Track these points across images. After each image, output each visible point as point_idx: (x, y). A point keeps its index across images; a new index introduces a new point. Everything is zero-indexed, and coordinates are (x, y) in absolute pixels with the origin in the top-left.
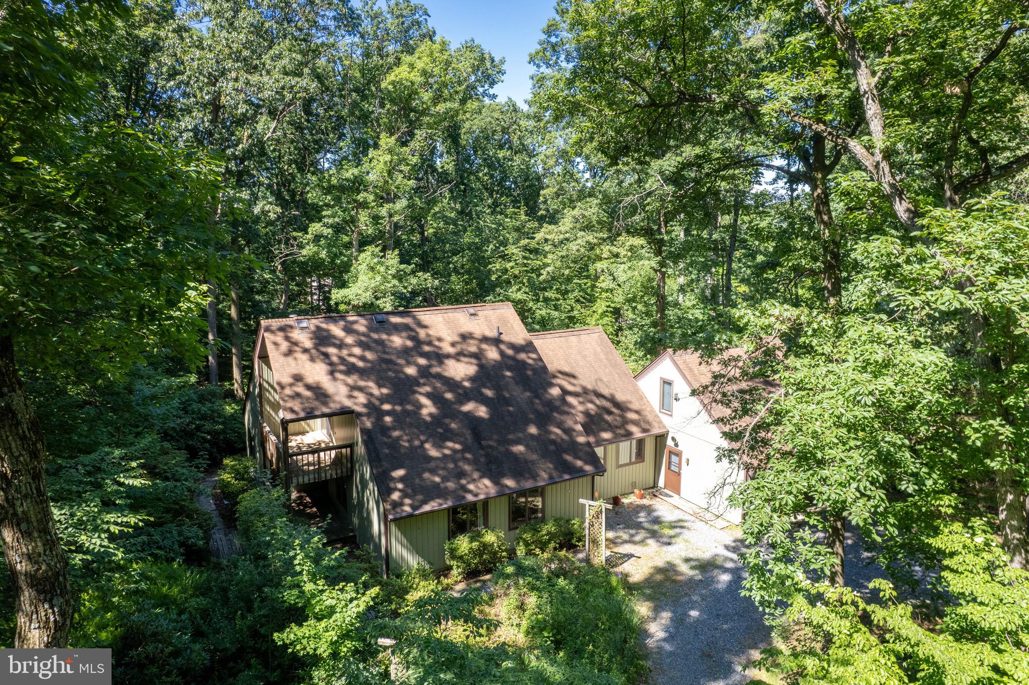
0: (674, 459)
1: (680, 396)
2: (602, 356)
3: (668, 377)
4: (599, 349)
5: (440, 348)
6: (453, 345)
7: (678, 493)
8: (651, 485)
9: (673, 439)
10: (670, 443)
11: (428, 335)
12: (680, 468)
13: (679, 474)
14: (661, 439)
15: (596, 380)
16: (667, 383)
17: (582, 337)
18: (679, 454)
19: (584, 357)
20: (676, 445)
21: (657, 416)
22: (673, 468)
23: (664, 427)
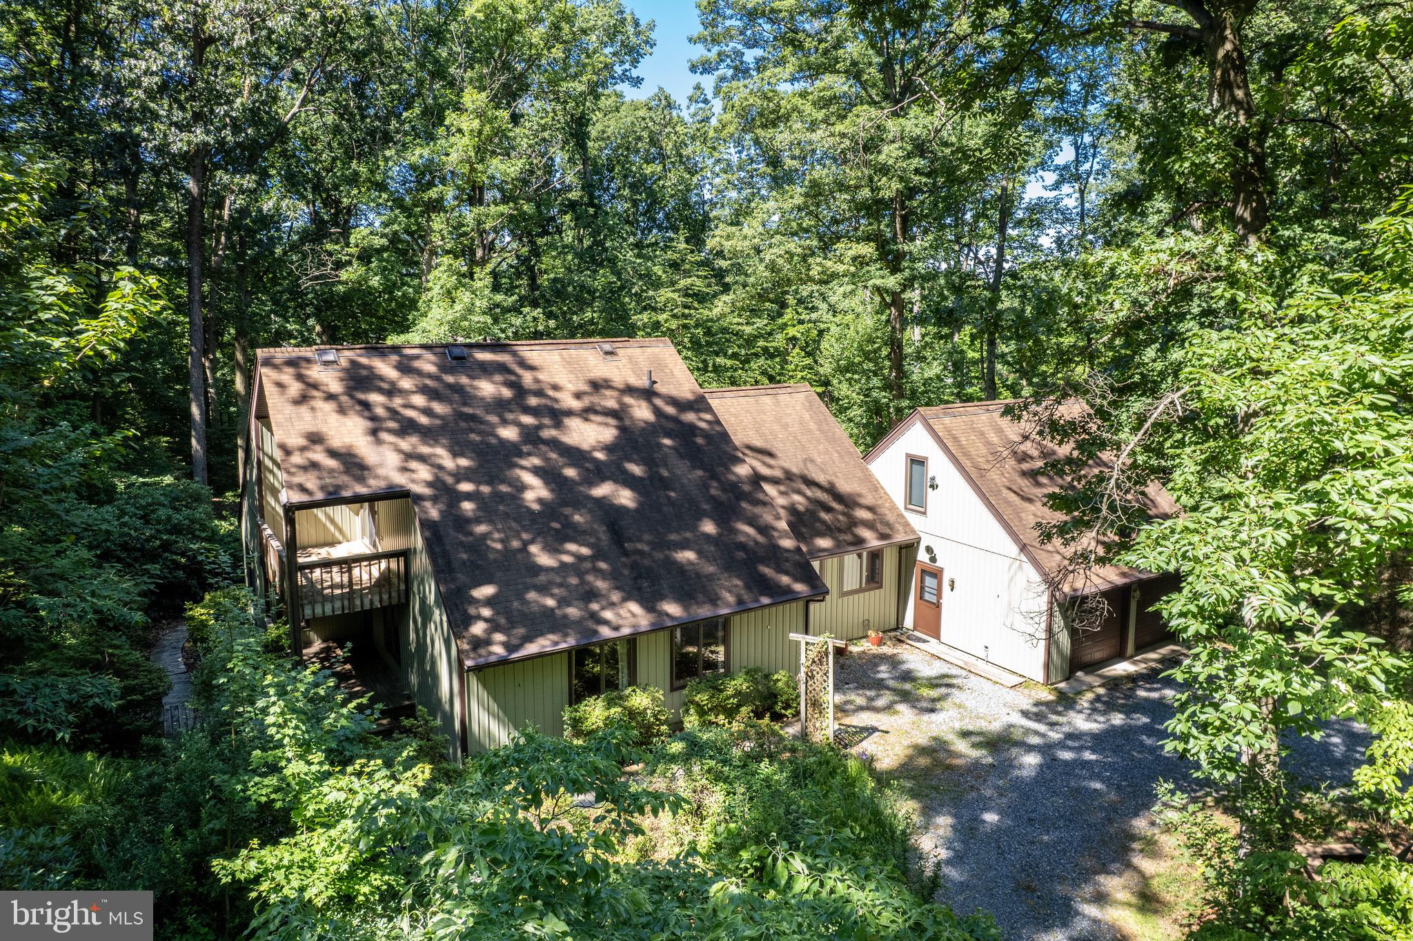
0: (930, 582)
1: (938, 481)
2: (812, 426)
3: (918, 452)
4: (807, 416)
5: (556, 400)
6: (578, 396)
7: (937, 636)
8: (893, 624)
9: (929, 550)
10: (923, 556)
11: (537, 381)
12: (939, 595)
13: (938, 606)
14: (908, 550)
15: (805, 461)
16: (916, 462)
17: (781, 397)
18: (937, 574)
19: (785, 426)
20: (933, 559)
21: (901, 516)
22: (927, 597)
23: (913, 532)
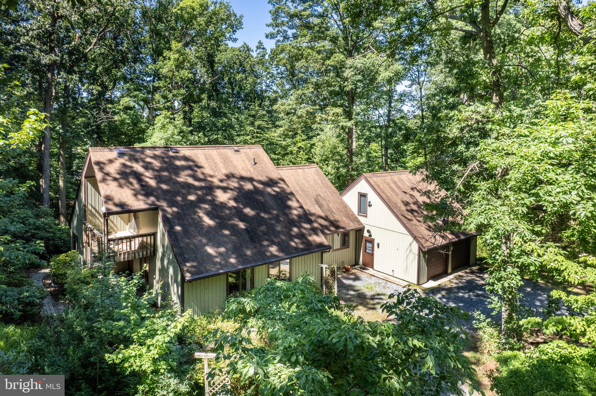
0: (369, 245)
1: (372, 203)
2: (319, 181)
3: (363, 191)
4: (316, 177)
5: (216, 170)
6: (225, 168)
7: (372, 267)
8: (354, 263)
9: (369, 231)
10: (366, 234)
11: (208, 162)
12: (373, 250)
13: (372, 254)
14: (359, 231)
15: (317, 195)
16: (363, 196)
17: (306, 170)
18: (372, 241)
19: (308, 182)
20: (370, 236)
21: (356, 218)
22: (367, 251)
23: (362, 224)
